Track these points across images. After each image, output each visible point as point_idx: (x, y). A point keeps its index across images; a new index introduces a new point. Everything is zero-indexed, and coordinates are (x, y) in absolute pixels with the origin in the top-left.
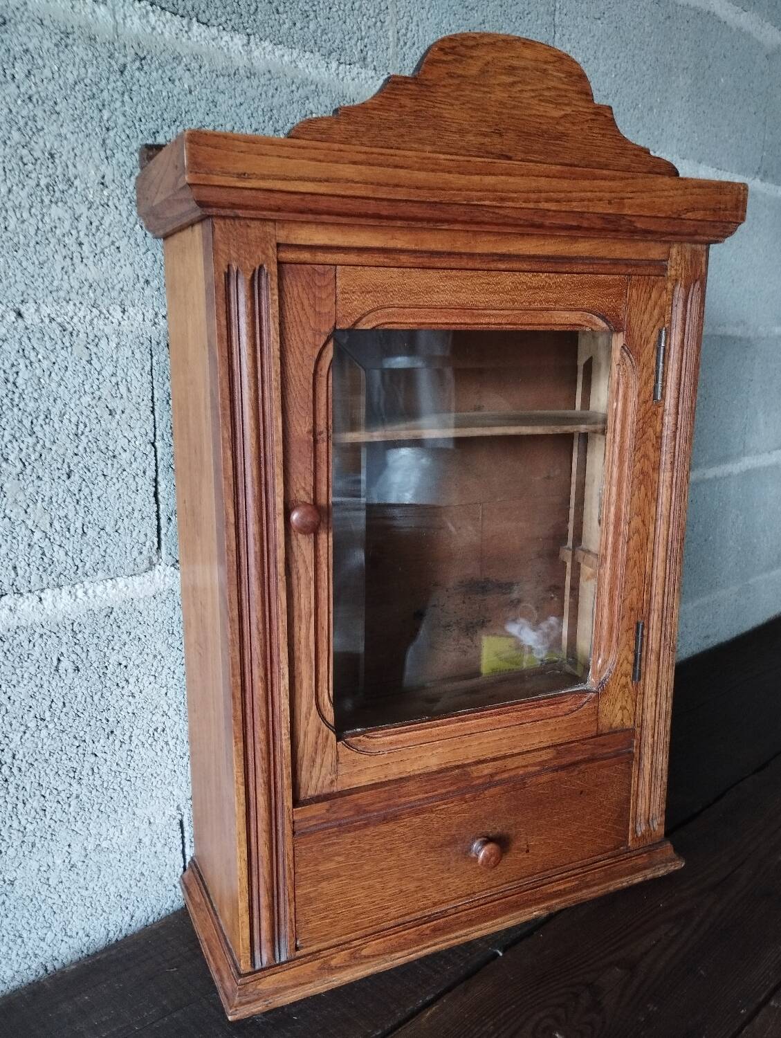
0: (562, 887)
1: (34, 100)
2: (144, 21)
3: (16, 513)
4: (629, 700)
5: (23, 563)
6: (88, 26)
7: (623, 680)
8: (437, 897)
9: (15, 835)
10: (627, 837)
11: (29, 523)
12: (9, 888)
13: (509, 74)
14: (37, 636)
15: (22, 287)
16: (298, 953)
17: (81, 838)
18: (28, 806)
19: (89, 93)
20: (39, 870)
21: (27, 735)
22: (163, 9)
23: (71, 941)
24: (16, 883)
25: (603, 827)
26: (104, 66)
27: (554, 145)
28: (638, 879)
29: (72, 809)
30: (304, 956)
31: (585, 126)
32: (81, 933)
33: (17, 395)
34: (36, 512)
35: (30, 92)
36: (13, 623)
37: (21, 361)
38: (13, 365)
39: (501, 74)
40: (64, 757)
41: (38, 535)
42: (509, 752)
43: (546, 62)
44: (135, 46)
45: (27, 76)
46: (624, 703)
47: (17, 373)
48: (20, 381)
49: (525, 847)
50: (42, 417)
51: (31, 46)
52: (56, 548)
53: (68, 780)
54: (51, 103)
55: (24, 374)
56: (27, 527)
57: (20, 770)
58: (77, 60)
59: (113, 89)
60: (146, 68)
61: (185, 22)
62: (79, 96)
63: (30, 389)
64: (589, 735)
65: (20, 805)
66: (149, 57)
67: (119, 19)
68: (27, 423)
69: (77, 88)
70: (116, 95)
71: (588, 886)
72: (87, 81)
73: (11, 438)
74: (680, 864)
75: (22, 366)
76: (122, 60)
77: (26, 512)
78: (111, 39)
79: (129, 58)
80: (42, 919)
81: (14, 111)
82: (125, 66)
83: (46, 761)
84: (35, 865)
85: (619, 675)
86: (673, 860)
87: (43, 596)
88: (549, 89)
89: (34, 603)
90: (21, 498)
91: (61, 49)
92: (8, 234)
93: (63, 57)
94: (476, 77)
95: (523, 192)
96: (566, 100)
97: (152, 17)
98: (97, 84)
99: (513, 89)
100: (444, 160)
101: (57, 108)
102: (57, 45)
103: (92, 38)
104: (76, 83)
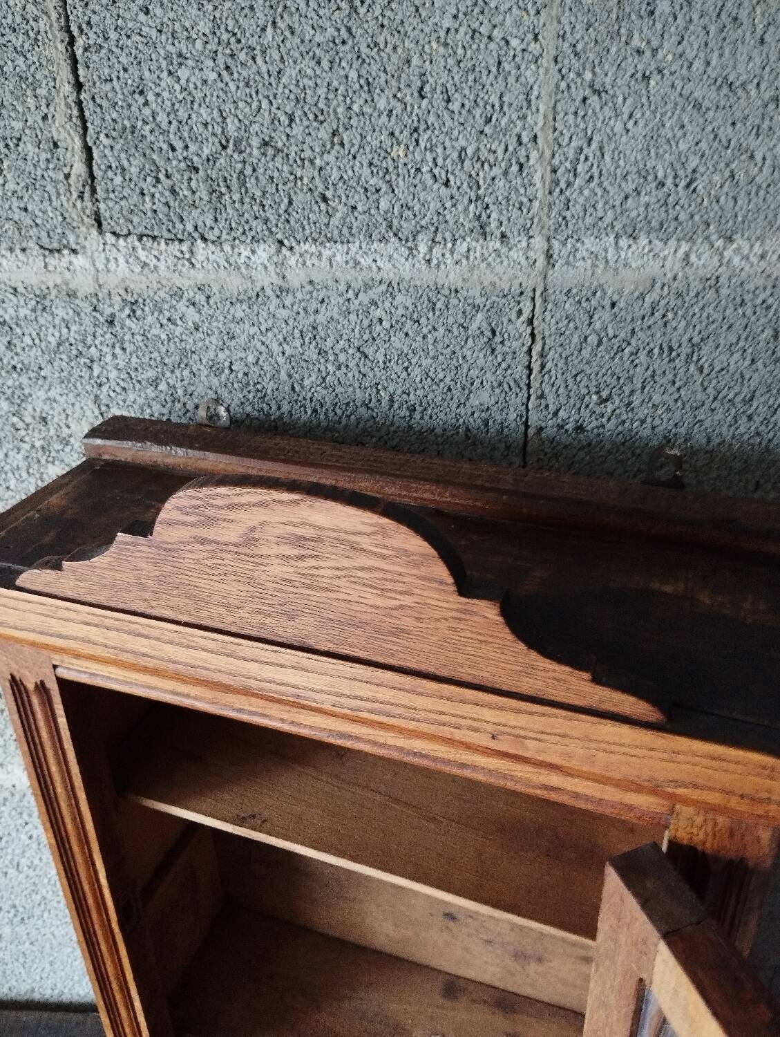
1: (18, 370)
2: (131, 260)
6: (65, 282)
13: (293, 545)
19: (75, 352)
22: (155, 238)
26: (87, 321)
27: (385, 641)
31: (441, 625)
35: (13, 363)
39: (279, 543)
44: (123, 292)
54: (35, 369)
58: (57, 321)
59: (101, 343)
60: (139, 313)
61: (185, 247)
62: (64, 357)
66: (141, 300)
67: (100, 266)
69: (61, 348)
70: (105, 349)
72: (72, 340)
76: (108, 311)
78: (92, 291)
79: (117, 307)
82: (113, 315)
91: (39, 313)
93: (42, 321)
94: (237, 545)
95: (330, 693)
96: (400, 587)
97: (142, 254)
98: (83, 341)
99: (300, 564)
100: (202, 637)
101: (43, 373)
102: (34, 310)
103: (72, 295)
104: (59, 345)
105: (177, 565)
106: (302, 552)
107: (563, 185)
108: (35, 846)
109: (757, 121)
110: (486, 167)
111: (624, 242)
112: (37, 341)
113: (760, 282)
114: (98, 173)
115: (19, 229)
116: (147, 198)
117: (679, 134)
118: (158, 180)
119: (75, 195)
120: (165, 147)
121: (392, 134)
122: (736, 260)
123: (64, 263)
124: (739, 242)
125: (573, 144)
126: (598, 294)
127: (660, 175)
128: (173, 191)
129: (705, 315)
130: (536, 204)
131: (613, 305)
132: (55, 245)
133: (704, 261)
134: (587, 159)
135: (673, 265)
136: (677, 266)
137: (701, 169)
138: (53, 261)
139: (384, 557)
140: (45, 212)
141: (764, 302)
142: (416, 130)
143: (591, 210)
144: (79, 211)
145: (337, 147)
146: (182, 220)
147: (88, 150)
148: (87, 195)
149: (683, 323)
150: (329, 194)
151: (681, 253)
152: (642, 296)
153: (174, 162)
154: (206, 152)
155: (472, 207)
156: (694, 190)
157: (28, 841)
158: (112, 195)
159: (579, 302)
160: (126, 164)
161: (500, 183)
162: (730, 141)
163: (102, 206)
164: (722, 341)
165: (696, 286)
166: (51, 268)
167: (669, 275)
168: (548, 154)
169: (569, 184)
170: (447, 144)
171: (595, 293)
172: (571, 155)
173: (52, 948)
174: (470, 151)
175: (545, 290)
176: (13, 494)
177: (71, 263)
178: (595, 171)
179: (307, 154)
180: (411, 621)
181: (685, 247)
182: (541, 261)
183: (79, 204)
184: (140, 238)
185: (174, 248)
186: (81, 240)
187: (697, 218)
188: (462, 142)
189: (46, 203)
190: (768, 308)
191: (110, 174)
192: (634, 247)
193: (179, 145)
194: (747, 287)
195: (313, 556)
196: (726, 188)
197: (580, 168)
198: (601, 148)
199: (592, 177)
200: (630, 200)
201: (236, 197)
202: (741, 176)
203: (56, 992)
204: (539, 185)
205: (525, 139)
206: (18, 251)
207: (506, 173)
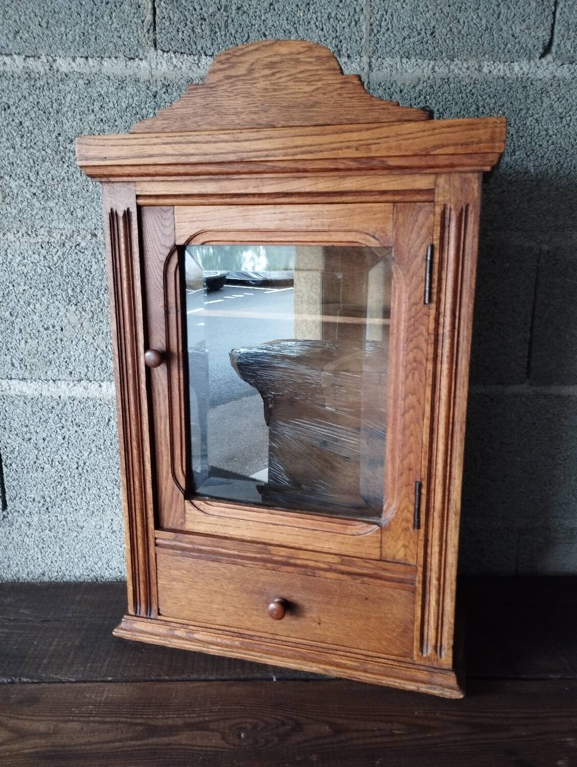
0: (344, 662)
1: (104, 121)
2: (169, 64)
3: (89, 338)
4: (411, 541)
5: (91, 365)
6: (135, 74)
7: (404, 524)
8: (249, 624)
9: (84, 504)
10: (412, 651)
11: (95, 345)
12: (80, 530)
13: (270, 68)
14: (97, 404)
15: (95, 221)
16: (159, 617)
17: (119, 519)
18: (91, 491)
19: (134, 112)
20: (95, 527)
21: (92, 455)
22: (182, 53)
23: (111, 571)
24: (84, 529)
25: (388, 634)
26: (143, 94)
27: (309, 111)
28: (411, 686)
29: (114, 501)
30: (161, 620)
31: (334, 94)
32: (117, 569)
33: (91, 277)
34: (99, 339)
35: (101, 117)
36: (85, 396)
37: (93, 260)
38: (89, 262)
39: (263, 69)
40: (110, 472)
41: (99, 351)
42: (305, 547)
43: (299, 53)
44: (163, 80)
45: (100, 109)
46: (406, 543)
47: (91, 266)
48: (92, 270)
49: (317, 619)
50: (103, 290)
51: (102, 92)
52: (109, 360)
53: (112, 484)
54: (113, 121)
55: (95, 267)
56: (94, 347)
57: (87, 471)
58: (128, 95)
59: (149, 107)
60: (170, 91)
61: (196, 58)
62: (129, 114)
63: (98, 275)
64: (373, 557)
65: (87, 490)
66: (171, 84)
67: (153, 66)
68: (95, 292)
69: (128, 110)
70: (151, 110)
71: (365, 671)
72: (134, 105)
73: (87, 299)
74: (458, 695)
75: (94, 263)
76: (154, 89)
77: (94, 339)
78: (148, 78)
79: (159, 88)
80: (96, 553)
81: (93, 128)
82: (156, 92)
83: (101, 471)
84: (94, 524)
85: (401, 519)
86: (452, 688)
87: (102, 384)
88: (302, 72)
89: (97, 387)
90: (91, 331)
91: (119, 90)
92: (88, 194)
93: (120, 94)
94: (245, 75)
95: (282, 149)
96: (317, 78)
97: (174, 60)
98: (140, 106)
99: (273, 78)
100: (222, 134)
101: (116, 123)
102: (117, 89)
103: (137, 81)
104: (127, 107)
105: (215, 95)
106: (274, 70)
107: (375, 31)
108: (65, 445)
109: (460, 5)
110: (340, 23)
111: (404, 60)
112: (116, 105)
113: (468, 80)
114: (157, 20)
115: (116, 47)
116: (180, 33)
117: (426, 9)
118: (186, 25)
119: (145, 30)
120: (191, 8)
121: (297, 6)
122: (456, 71)
123: (135, 65)
124: (456, 61)
125: (380, 13)
126: (394, 85)
127: (419, 28)
128: (193, 30)
129: (444, 97)
130: (363, 40)
131: (401, 91)
132: (132, 56)
133: (441, 71)
134: (386, 20)
135: (428, 72)
136: (430, 72)
137: (437, 26)
138: (130, 63)
139: (310, 63)
140: (130, 39)
141: (471, 91)
142: (308, 4)
143: (389, 44)
144: (146, 38)
145: (272, 11)
146: (196, 44)
147: (154, 9)
148: (151, 31)
149: (434, 101)
150: (267, 33)
151: (431, 66)
152: (414, 86)
153: (195, 16)
154: (211, 11)
155: (334, 41)
156: (434, 37)
157: (62, 441)
158: (163, 31)
159: (385, 89)
160: (172, 16)
161: (347, 30)
162: (448, 13)
163: (158, 36)
164: (453, 111)
165: (439, 82)
166: (128, 67)
167: (426, 77)
168: (368, 17)
169: (378, 32)
170: (323, 11)
171: (392, 85)
172: (379, 18)
173: (63, 534)
174: (333, 15)
175: (369, 83)
176: (90, 194)
177: (139, 65)
178: (390, 26)
179: (258, 13)
180: (321, 96)
181: (432, 63)
182: (367, 68)
183: (147, 35)
184: (174, 53)
185: (191, 58)
186: (146, 53)
187: (437, 49)
188: (329, 10)
189: (131, 34)
190: (473, 94)
191: (164, 21)
192: (409, 62)
193: (198, 8)
194: (462, 83)
195: (279, 72)
196: (449, 36)
197: (383, 24)
198: (392, 15)
199: (388, 29)
200: (406, 40)
201: (223, 33)
202: (455, 30)
203: (60, 574)
204: (364, 31)
205: (358, 10)
206: (113, 58)
207: (349, 25)
